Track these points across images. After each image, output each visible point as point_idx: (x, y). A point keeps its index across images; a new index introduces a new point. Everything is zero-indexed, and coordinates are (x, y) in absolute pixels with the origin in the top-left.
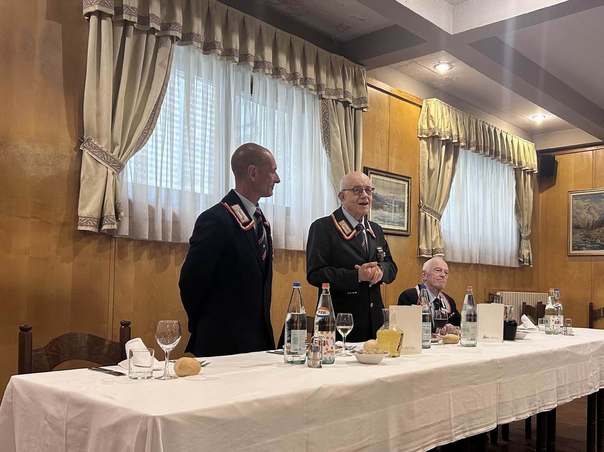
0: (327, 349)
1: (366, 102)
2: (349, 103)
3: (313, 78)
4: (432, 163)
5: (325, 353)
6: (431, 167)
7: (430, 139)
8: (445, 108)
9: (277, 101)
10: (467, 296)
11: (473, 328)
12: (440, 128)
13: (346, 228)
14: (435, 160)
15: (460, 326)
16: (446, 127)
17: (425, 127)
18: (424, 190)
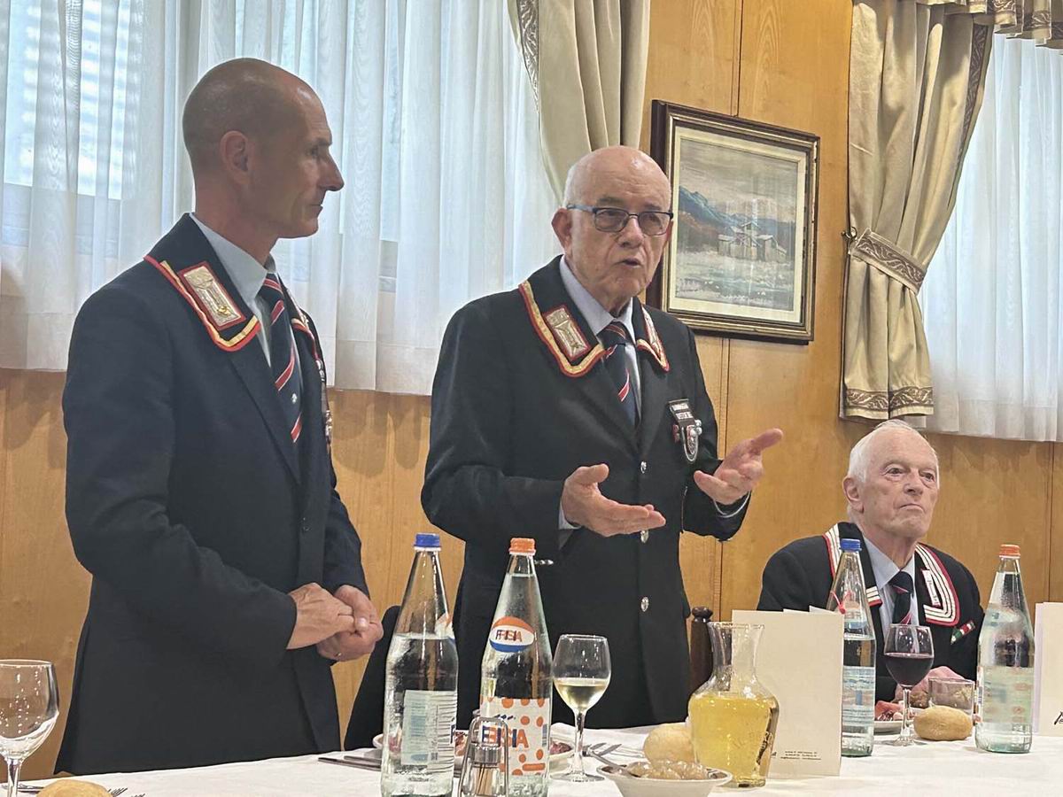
0: (523, 758)
4: (896, 85)
5: (518, 772)
6: (892, 100)
7: (890, 4)
10: (1000, 578)
11: (1019, 687)
13: (569, 336)
14: (905, 77)
15: (975, 679)
18: (862, 180)
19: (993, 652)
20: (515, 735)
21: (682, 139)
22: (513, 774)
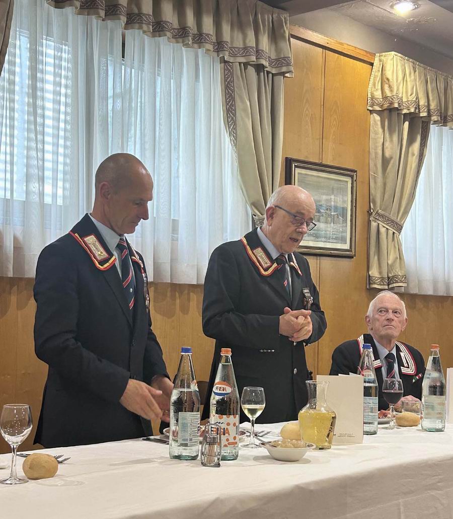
1: (288, 64)
2: (263, 66)
3: (212, 34)
4: (389, 147)
6: (387, 154)
7: (386, 113)
8: (408, 66)
9: (159, 66)
12: (400, 96)
13: (262, 259)
14: (393, 144)
16: (409, 95)
17: (378, 94)
18: (375, 188)
19: (428, 390)
20: (224, 430)
21: (299, 173)
22: (224, 446)
